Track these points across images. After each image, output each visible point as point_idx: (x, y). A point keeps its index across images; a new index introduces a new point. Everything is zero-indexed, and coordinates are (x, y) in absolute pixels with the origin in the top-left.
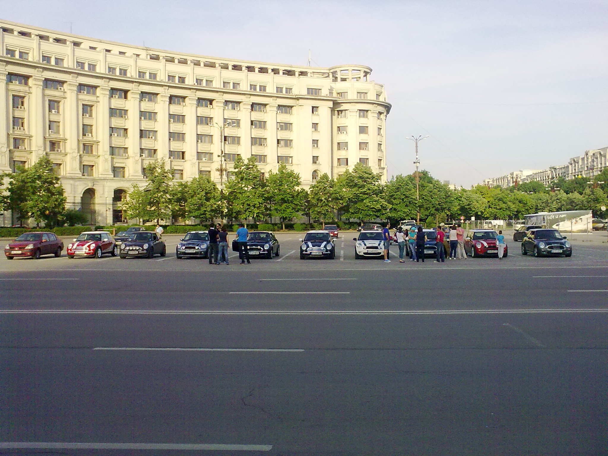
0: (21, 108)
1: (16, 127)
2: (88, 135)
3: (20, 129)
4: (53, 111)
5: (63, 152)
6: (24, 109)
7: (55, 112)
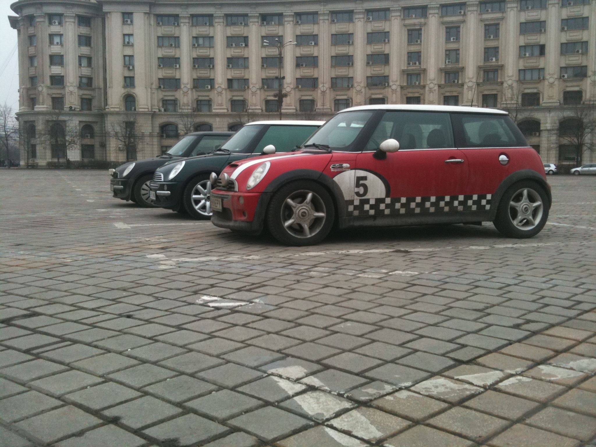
0: (417, 41)
1: (411, 63)
2: (492, 60)
3: (415, 63)
4: (452, 38)
5: (460, 82)
6: (421, 42)
7: (453, 39)
